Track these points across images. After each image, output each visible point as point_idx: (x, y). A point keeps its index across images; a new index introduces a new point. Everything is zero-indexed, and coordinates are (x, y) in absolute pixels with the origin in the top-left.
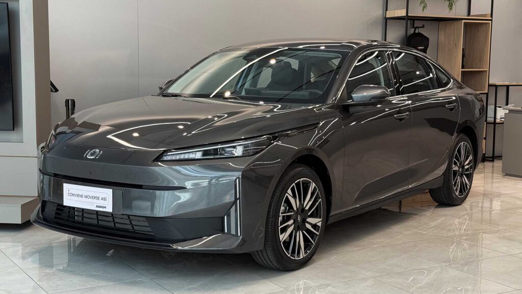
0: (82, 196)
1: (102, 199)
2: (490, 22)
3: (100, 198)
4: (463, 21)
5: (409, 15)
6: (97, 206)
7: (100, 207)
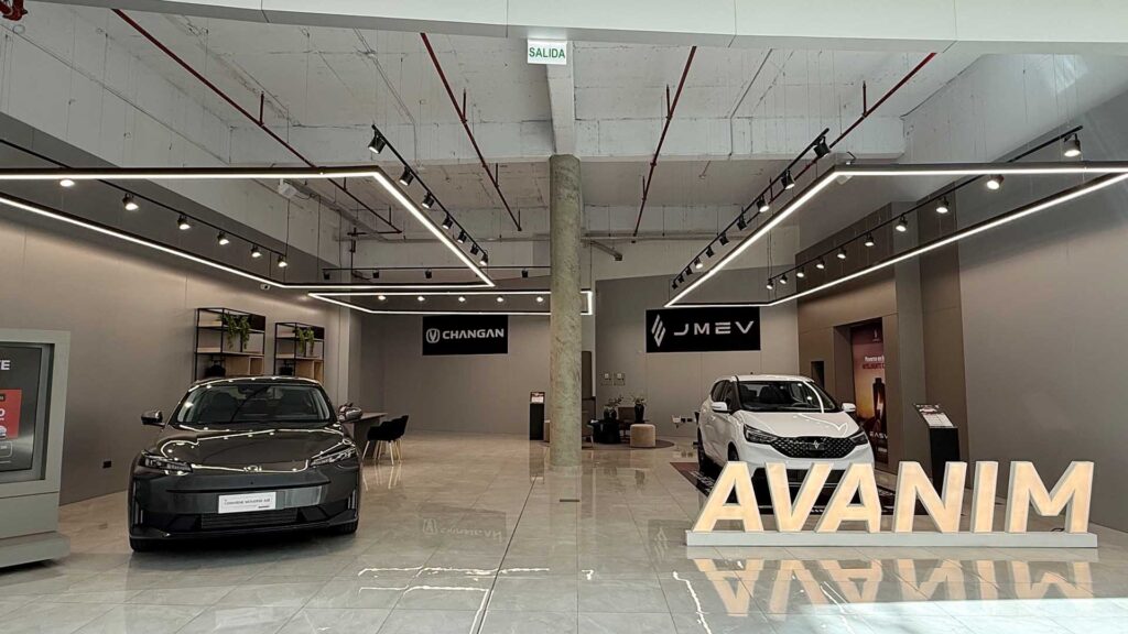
1: (264, 501)
4: (251, 357)
5: (224, 352)
6: (259, 507)
7: (263, 507)
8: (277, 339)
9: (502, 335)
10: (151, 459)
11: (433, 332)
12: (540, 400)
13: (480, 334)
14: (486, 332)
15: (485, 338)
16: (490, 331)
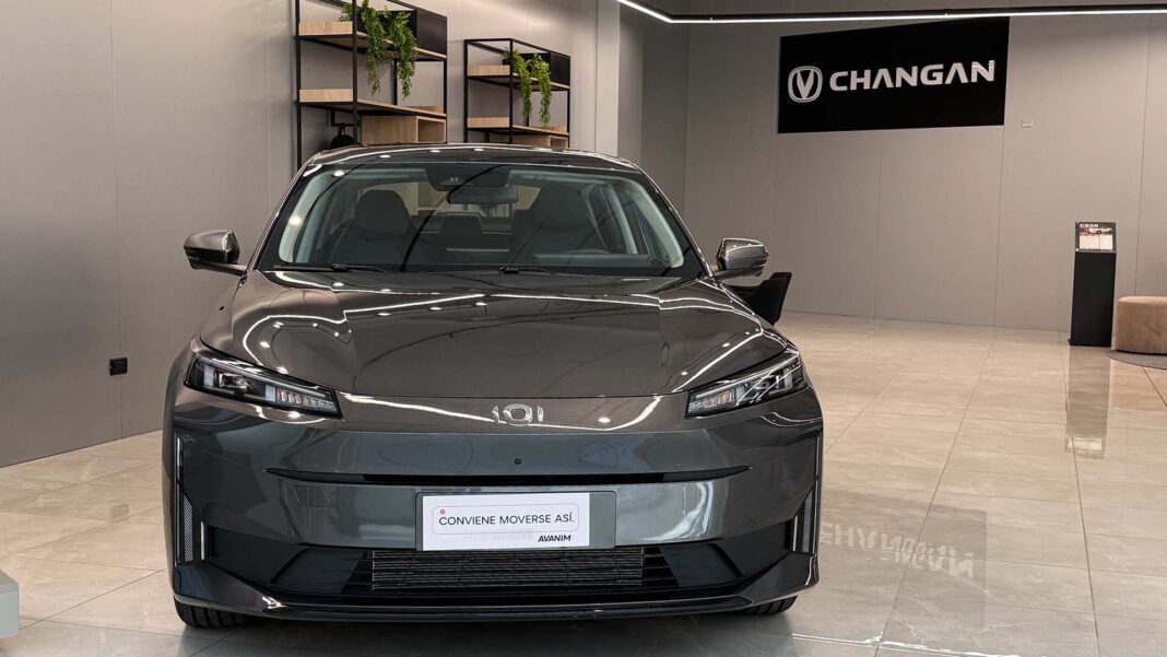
0: (490, 520)
1: (558, 518)
2: (443, 121)
3: (553, 518)
4: (418, 117)
5: (359, 100)
6: (541, 539)
7: (551, 539)
8: (468, 79)
9: (989, 76)
10: (218, 371)
11: (805, 75)
12: (1104, 243)
13: (929, 76)
14: (946, 72)
15: (944, 85)
16: (958, 67)
